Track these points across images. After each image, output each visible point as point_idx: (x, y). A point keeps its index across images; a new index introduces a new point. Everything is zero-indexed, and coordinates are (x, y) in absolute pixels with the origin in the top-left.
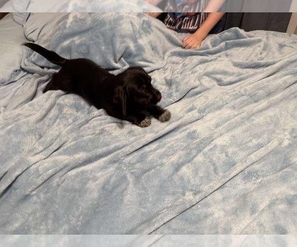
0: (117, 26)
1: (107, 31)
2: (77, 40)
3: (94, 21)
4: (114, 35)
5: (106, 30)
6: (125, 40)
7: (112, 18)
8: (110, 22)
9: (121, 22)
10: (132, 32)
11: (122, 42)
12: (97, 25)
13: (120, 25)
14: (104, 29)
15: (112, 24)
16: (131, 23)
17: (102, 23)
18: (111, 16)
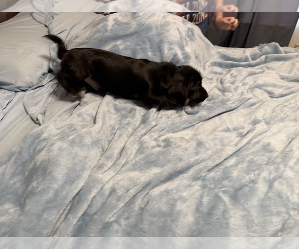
0: (164, 32)
1: (155, 37)
2: (120, 45)
3: (140, 25)
4: (161, 42)
5: (153, 36)
6: (172, 47)
7: (159, 23)
8: (157, 28)
9: (169, 28)
10: (180, 39)
11: (170, 49)
12: (143, 30)
13: (168, 31)
14: (150, 34)
15: (159, 29)
16: (178, 30)
17: (148, 28)
18: (158, 21)
